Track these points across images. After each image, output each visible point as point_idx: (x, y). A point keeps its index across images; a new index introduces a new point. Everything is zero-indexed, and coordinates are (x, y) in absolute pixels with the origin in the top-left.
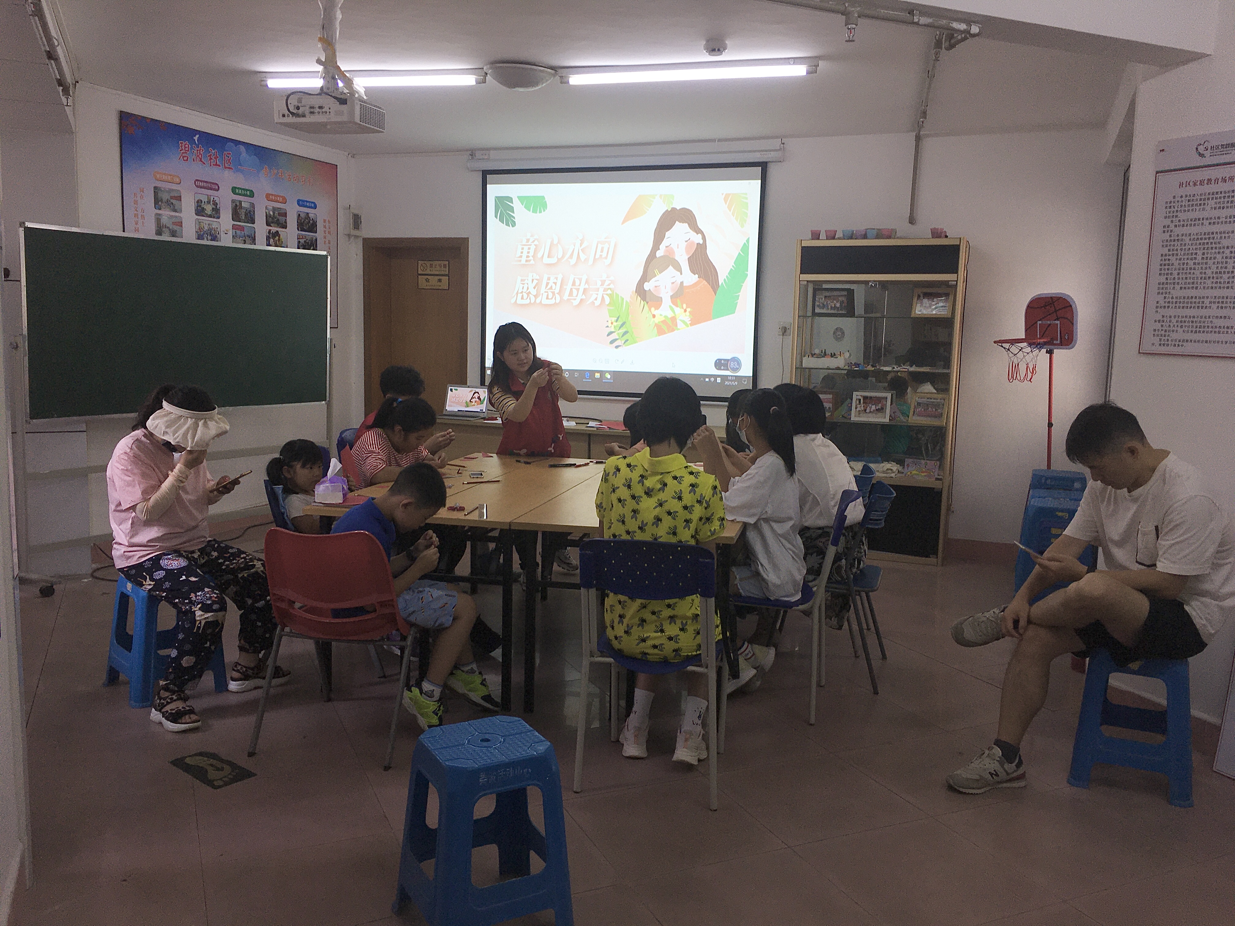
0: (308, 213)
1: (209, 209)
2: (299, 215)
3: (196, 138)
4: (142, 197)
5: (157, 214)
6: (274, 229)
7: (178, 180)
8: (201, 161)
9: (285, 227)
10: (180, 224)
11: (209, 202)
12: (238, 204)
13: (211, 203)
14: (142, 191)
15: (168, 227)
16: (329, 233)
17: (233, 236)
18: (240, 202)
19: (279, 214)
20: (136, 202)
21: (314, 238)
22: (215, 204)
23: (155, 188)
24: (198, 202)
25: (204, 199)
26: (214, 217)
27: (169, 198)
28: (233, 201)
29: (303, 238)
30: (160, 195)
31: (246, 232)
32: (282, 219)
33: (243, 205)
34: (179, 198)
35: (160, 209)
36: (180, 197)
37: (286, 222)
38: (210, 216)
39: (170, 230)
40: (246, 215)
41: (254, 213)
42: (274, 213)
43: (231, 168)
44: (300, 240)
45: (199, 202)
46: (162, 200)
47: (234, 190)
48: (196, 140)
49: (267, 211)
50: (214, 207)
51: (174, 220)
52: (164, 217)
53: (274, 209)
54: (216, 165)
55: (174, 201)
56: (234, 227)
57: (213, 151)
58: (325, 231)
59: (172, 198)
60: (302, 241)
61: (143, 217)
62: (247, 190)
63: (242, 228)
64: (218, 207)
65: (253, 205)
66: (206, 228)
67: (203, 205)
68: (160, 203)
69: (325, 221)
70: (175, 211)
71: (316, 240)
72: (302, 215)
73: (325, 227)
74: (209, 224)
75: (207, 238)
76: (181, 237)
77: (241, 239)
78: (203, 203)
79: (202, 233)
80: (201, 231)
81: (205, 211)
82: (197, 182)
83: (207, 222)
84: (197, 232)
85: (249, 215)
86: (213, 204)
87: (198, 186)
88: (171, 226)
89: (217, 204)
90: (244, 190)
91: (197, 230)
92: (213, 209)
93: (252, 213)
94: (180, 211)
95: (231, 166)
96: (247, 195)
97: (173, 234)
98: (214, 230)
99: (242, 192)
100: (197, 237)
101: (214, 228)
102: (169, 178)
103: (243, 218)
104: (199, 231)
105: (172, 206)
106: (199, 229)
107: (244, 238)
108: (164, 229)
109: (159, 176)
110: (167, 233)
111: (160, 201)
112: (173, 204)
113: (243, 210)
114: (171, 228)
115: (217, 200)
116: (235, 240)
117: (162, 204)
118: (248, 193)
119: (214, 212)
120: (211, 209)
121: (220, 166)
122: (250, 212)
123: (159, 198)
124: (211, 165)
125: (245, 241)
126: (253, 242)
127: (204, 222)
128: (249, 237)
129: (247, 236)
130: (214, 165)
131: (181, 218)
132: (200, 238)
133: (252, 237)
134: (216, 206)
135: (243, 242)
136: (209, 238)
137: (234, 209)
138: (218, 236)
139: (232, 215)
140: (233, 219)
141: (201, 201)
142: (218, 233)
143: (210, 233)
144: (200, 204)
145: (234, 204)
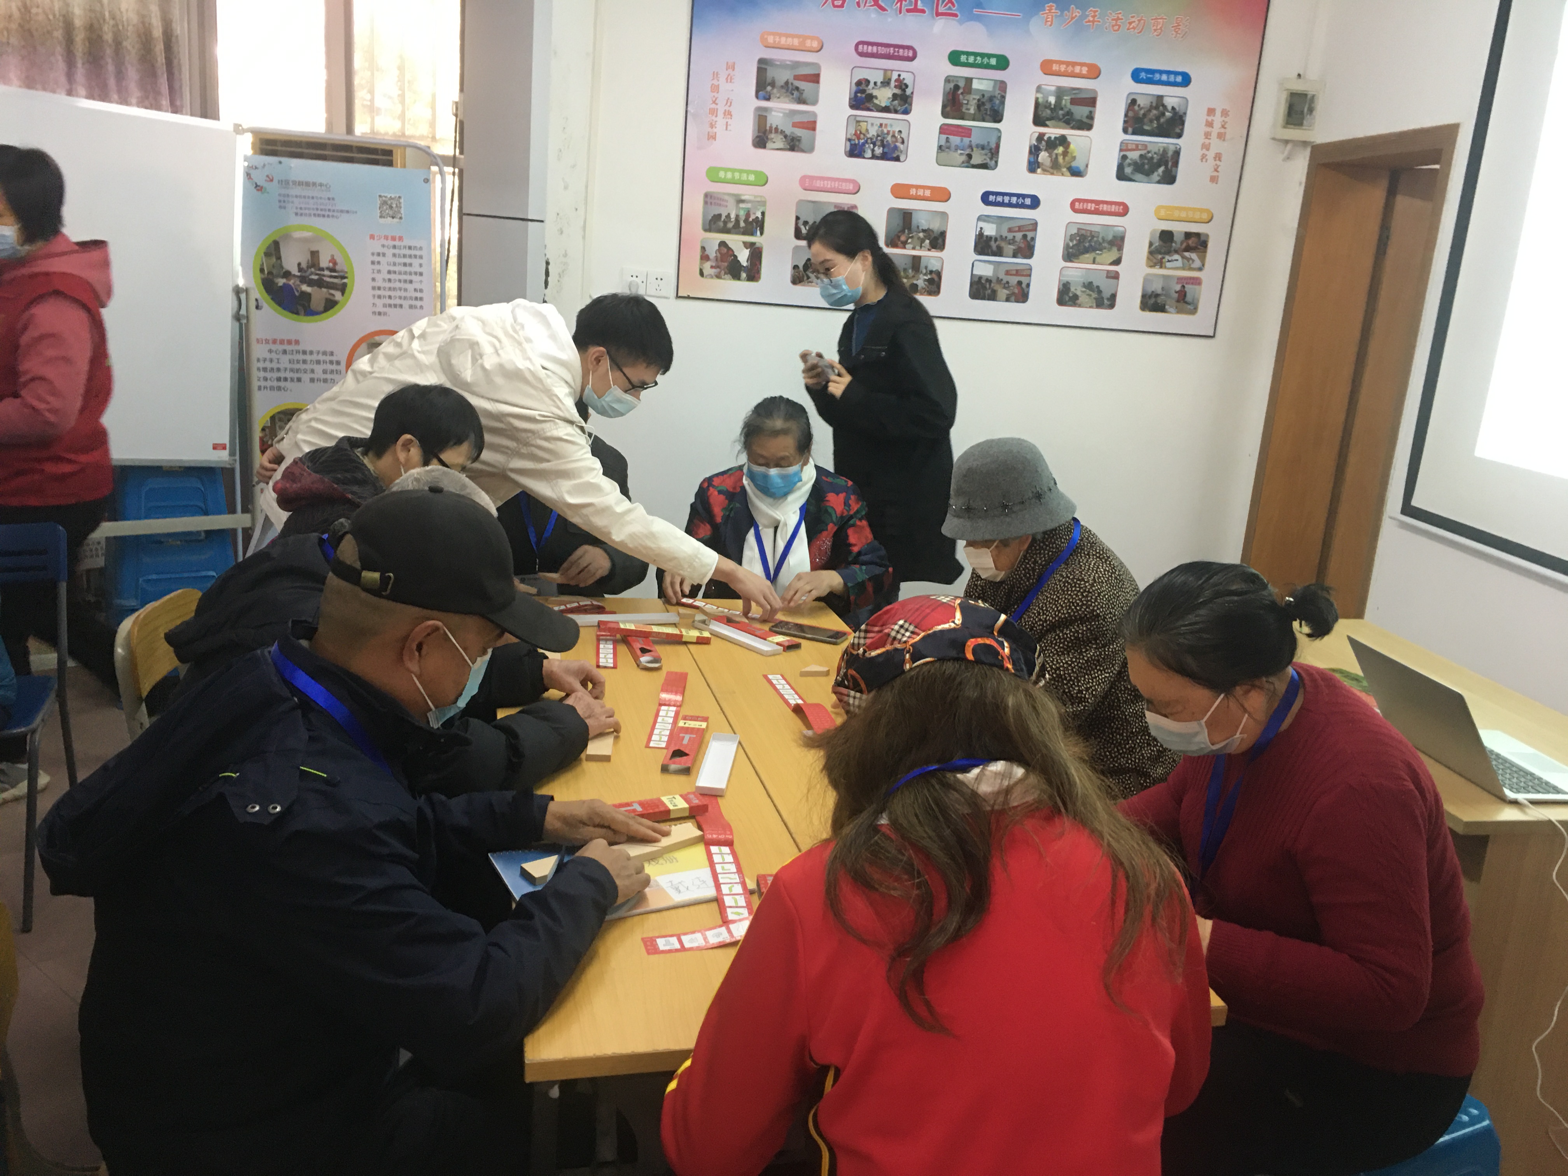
0: (1160, 98)
1: (884, 96)
2: (1134, 102)
4: (729, 79)
5: (758, 109)
6: (1052, 132)
7: (815, 44)
8: (877, 3)
9: (1089, 127)
10: (811, 126)
11: (886, 83)
12: (962, 84)
13: (893, 84)
14: (731, 67)
15: (782, 132)
16: (1221, 136)
17: (940, 148)
18: (969, 81)
19: (1074, 102)
20: (715, 89)
21: (1172, 148)
22: (902, 85)
23: (761, 61)
24: (859, 83)
25: (876, 77)
26: (896, 112)
27: (791, 80)
28: (948, 80)
29: (1137, 149)
30: (771, 73)
31: (975, 139)
32: (1080, 112)
33: (976, 85)
34: (815, 79)
35: (768, 98)
36: (818, 76)
37: (1091, 117)
38: (886, 109)
39: (786, 137)
40: (980, 105)
41: (1003, 103)
42: (1059, 99)
43: (955, 15)
44: (1128, 154)
45: (861, 85)
46: (773, 84)
47: (955, 58)
49: (1039, 95)
50: (897, 91)
51: (797, 119)
52: (773, 113)
53: (1060, 92)
54: (916, 10)
55: (802, 85)
56: (944, 129)
58: (1207, 135)
59: (797, 78)
60: (1134, 155)
61: (728, 114)
62: (989, 56)
63: (966, 132)
64: (908, 92)
65: (1002, 86)
66: (873, 132)
67: (870, 89)
68: (769, 88)
69: (1211, 112)
70: (801, 101)
71: (1177, 153)
72: (1142, 102)
73: (1210, 124)
74: (881, 125)
75: (873, 151)
76: (811, 149)
77: (959, 152)
78: (872, 85)
79: (862, 141)
80: (859, 138)
81: (876, 101)
82: (860, 47)
83: (878, 122)
84: (849, 140)
85: (988, 106)
86: (896, 87)
87: (862, 54)
88: (789, 130)
89: (907, 86)
90: (983, 55)
91: (849, 136)
92: (895, 96)
93: (997, 102)
94: (815, 102)
95: (954, 10)
96: (988, 67)
97: (793, 145)
98: (893, 136)
99: (975, 60)
100: (848, 149)
101: (894, 132)
102: (796, 42)
103: (972, 111)
104: (854, 137)
105: (795, 93)
106: (855, 134)
107: (968, 151)
108: (773, 136)
109: (771, 39)
110: (779, 142)
111: (769, 84)
112: (797, 88)
113: (972, 97)
114: (788, 132)
115: (907, 78)
116: (943, 154)
117: (775, 91)
118: (993, 61)
119: (896, 102)
120: (890, 95)
121: (923, 11)
122: (991, 99)
123: (769, 80)
124: (900, 12)
125: (970, 156)
126: (991, 159)
127: (870, 120)
128: (983, 148)
129: (977, 146)
130: (908, 11)
131: (815, 114)
132: (855, 151)
133: (991, 149)
134: (904, 91)
135: (964, 158)
136: (879, 151)
137: (949, 93)
138: (901, 146)
139: (944, 107)
140: (945, 114)
141: (868, 82)
142: (903, 142)
143: (882, 141)
144: (863, 87)
145: (952, 85)
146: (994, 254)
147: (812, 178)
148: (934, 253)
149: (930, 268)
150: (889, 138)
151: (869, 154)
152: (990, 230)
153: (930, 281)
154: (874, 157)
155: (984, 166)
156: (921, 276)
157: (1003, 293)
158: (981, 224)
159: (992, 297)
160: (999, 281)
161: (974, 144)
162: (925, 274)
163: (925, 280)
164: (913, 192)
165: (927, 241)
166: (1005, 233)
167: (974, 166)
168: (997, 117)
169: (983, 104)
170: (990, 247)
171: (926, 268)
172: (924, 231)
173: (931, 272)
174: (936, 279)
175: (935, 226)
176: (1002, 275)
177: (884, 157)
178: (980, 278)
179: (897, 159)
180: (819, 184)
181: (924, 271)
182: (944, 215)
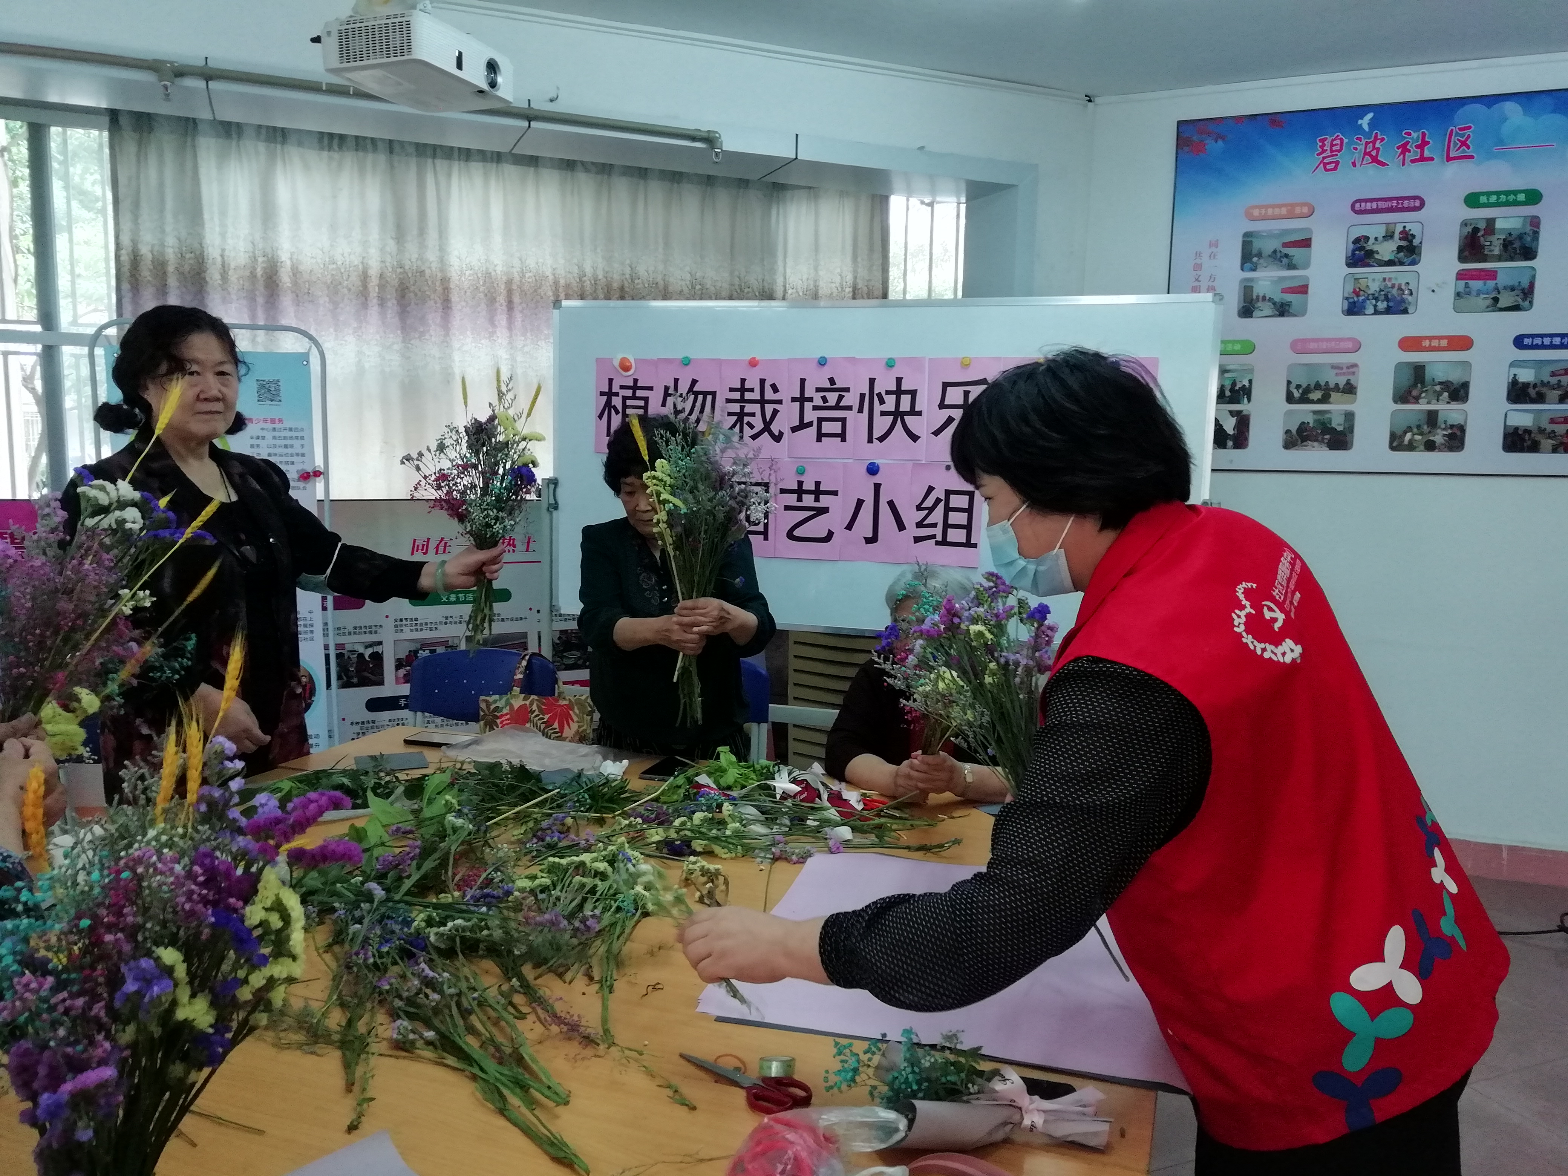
1: (1387, 250)
3: (1365, 122)
4: (1212, 256)
7: (1305, 210)
8: (1375, 160)
10: (1303, 290)
11: (1389, 236)
12: (1482, 226)
13: (1397, 236)
14: (1215, 244)
15: (1270, 300)
17: (1458, 295)
18: (1491, 222)
20: (1198, 267)
22: (1407, 236)
23: (1247, 235)
24: (1357, 241)
25: (1377, 232)
26: (1402, 264)
27: (1279, 248)
30: (1257, 244)
31: (1502, 280)
33: (1499, 225)
34: (1306, 243)
35: (1254, 270)
36: (1310, 240)
38: (1390, 263)
39: (1274, 304)
40: (1506, 244)
41: (1536, 239)
43: (1472, 157)
45: (1360, 242)
46: (1259, 255)
47: (1473, 199)
48: (1366, 127)
50: (1404, 243)
51: (1287, 284)
52: (1261, 283)
54: (1422, 159)
56: (1462, 276)
57: (1414, 135)
59: (1285, 245)
61: (1211, 289)
62: (1515, 192)
63: (1491, 275)
64: (1416, 242)
65: (1534, 221)
66: (1374, 287)
67: (1370, 246)
68: (1255, 259)
70: (1292, 266)
74: (1384, 279)
75: (1375, 306)
76: (1302, 312)
77: (1483, 296)
78: (1372, 241)
79: (1361, 298)
80: (1358, 295)
81: (1376, 256)
82: (1357, 205)
83: (1380, 277)
84: (1347, 299)
85: (1517, 245)
86: (1400, 239)
87: (1358, 212)
88: (1278, 297)
89: (1414, 236)
90: (1507, 193)
91: (1346, 295)
92: (1400, 249)
93: (1529, 239)
94: (1306, 266)
95: (1469, 152)
96: (1516, 203)
97: (1282, 310)
98: (1400, 289)
99: (1498, 198)
100: (1346, 307)
101: (1400, 285)
102: (1284, 211)
103: (1497, 252)
104: (1353, 295)
105: (1285, 260)
106: (1354, 292)
107: (1494, 295)
108: (1259, 304)
109: (1256, 213)
110: (1267, 309)
111: (1256, 256)
112: (1286, 256)
113: (1497, 236)
114: (1277, 299)
115: (1414, 229)
116: (1462, 301)
117: (1262, 261)
118: (1521, 197)
119: (1402, 254)
120: (1395, 249)
121: (1432, 159)
122: (1521, 237)
123: (1254, 252)
124: (1403, 164)
125: (1496, 300)
126: (1524, 300)
127: (1371, 277)
128: (1513, 289)
129: (1505, 288)
130: (1413, 161)
131: (1307, 278)
132: (1353, 309)
133: (1523, 291)
134: (1411, 242)
135: (1489, 302)
136: (1382, 305)
137: (1466, 237)
138: (1410, 298)
139: (1461, 251)
140: (1462, 259)
141: (1367, 239)
142: (1411, 294)
143: (1386, 296)
144: (1362, 244)
145: (1469, 229)
146: (1533, 401)
147: (1305, 341)
148: (1455, 406)
149: (1450, 422)
150: (1395, 291)
151: (1370, 310)
152: (1526, 376)
153: (1451, 437)
154: (1376, 312)
155: (1516, 308)
156: (1439, 431)
157: (1547, 443)
158: (1514, 371)
159: (1534, 448)
160: (1541, 431)
161: (1500, 286)
162: (1444, 429)
163: (1444, 435)
164: (1426, 343)
165: (1446, 394)
166: (1546, 378)
167: (1501, 310)
168: (1529, 253)
169: (1511, 243)
170: (1528, 395)
171: (1445, 422)
172: (1440, 383)
173: (1452, 426)
174: (1459, 433)
175: (1455, 376)
176: (1545, 424)
177: (1388, 311)
178: (1517, 429)
179: (1405, 311)
180: (1313, 346)
181: (1443, 426)
182: (1466, 365)
